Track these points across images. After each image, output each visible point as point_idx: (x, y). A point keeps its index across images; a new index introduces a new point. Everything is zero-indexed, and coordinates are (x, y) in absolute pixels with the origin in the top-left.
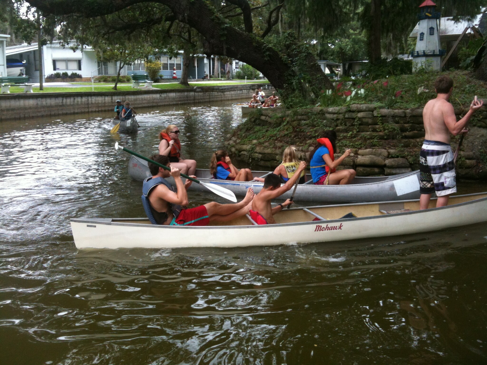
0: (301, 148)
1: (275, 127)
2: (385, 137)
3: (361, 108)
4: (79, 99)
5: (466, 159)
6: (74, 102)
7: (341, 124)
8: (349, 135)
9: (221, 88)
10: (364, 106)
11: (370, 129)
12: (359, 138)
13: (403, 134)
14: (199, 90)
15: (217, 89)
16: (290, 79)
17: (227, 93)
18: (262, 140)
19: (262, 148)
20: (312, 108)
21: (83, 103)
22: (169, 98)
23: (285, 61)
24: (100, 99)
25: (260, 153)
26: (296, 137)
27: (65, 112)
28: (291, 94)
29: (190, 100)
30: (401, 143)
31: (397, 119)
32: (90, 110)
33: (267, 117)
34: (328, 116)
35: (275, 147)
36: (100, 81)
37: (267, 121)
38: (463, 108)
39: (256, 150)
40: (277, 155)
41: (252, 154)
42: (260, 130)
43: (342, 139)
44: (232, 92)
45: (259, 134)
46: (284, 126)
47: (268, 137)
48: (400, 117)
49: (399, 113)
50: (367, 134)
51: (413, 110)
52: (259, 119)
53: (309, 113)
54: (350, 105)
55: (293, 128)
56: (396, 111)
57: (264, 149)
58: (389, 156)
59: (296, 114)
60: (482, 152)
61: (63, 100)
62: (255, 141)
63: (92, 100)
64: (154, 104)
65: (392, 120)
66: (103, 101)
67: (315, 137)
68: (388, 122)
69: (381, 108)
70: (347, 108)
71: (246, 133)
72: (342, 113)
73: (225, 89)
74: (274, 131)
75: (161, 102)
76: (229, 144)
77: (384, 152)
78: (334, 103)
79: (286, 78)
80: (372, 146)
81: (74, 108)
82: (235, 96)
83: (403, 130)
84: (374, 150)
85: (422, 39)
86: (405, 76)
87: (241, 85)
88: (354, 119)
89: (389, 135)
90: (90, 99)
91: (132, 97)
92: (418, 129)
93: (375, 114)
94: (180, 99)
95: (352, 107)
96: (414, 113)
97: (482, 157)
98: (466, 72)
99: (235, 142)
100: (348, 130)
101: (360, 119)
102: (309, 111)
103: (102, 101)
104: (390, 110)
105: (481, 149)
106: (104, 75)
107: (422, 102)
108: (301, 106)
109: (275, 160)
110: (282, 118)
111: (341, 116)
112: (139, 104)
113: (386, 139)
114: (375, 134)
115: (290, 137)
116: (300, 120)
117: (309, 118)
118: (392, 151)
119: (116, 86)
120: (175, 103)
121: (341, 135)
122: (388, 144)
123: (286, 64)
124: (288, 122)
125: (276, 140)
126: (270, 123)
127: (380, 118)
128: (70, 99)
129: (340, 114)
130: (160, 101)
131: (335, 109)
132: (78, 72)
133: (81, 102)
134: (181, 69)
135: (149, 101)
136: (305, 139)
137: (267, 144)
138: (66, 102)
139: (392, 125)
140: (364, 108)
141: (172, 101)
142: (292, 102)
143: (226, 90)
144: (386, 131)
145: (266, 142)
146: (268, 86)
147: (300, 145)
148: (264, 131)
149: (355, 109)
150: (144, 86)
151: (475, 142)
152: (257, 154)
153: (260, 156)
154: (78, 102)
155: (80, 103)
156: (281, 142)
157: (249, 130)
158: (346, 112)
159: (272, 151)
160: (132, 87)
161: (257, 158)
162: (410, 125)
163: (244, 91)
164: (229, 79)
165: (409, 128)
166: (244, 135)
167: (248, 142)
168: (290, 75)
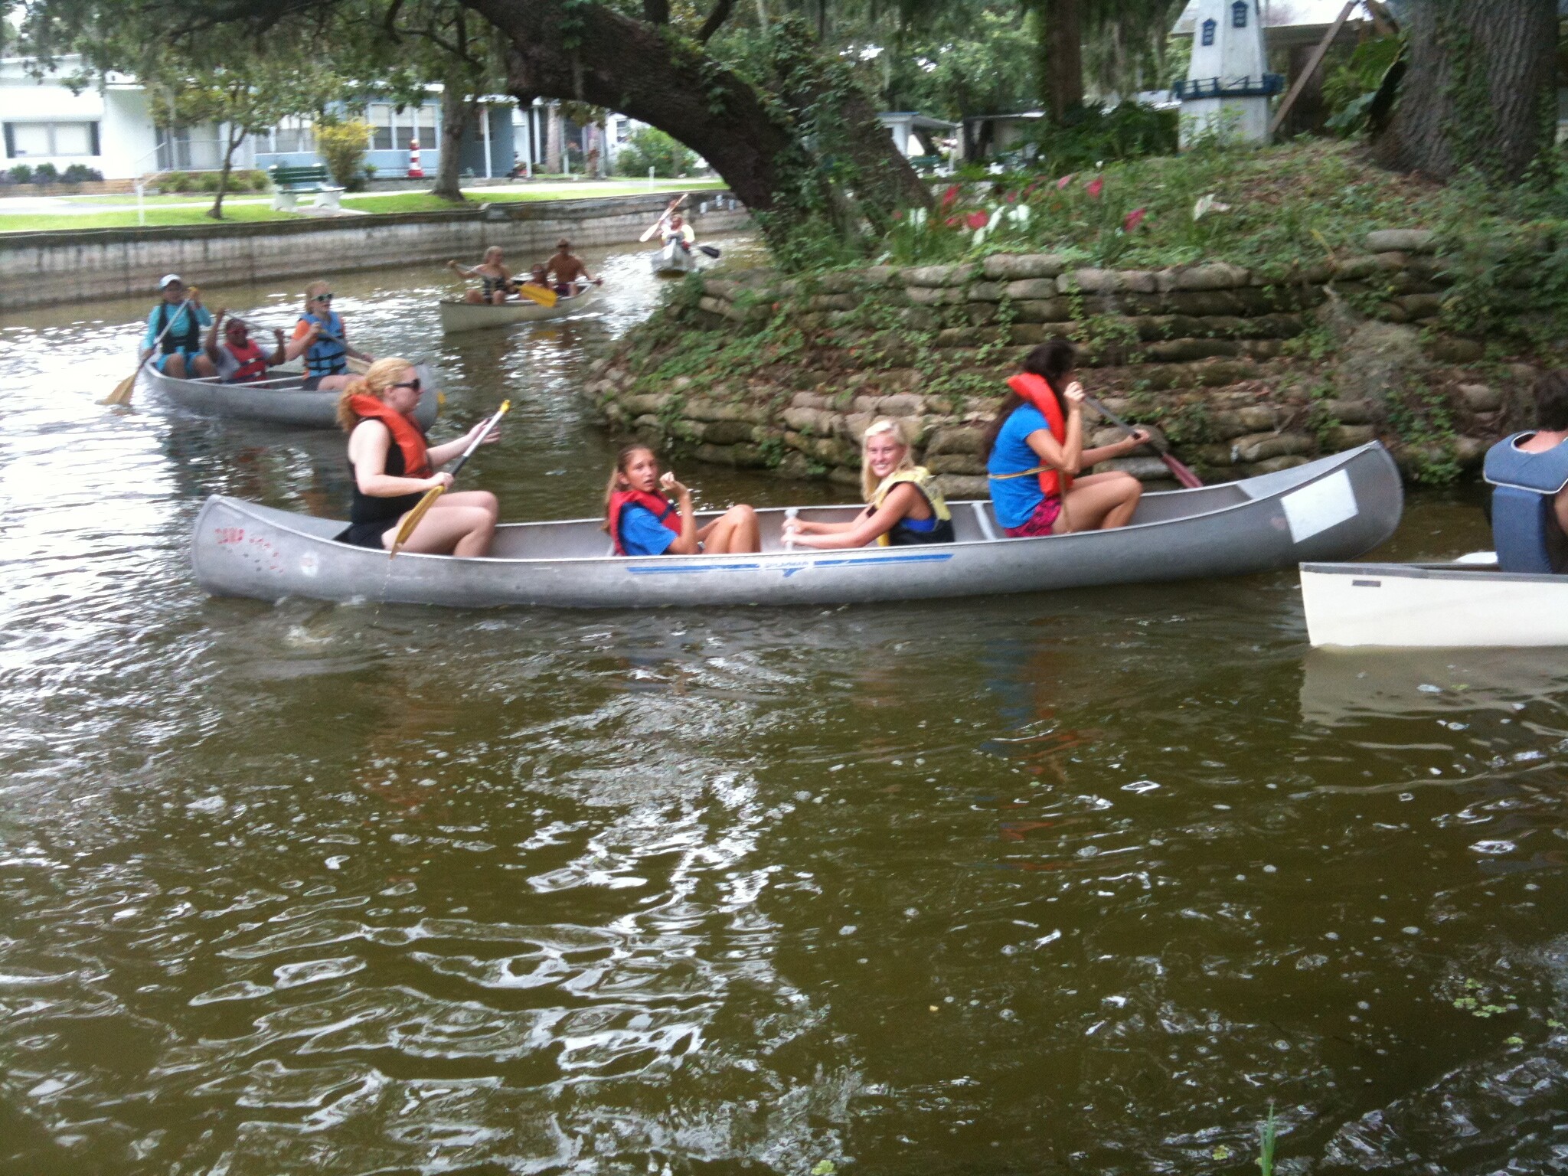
0: (829, 400)
1: (747, 334)
2: (1094, 360)
3: (1019, 268)
4: (94, 253)
5: (1344, 422)
6: (78, 261)
7: (956, 319)
8: (980, 356)
9: (569, 207)
10: (1027, 261)
11: (1046, 332)
12: (1012, 363)
13: (1151, 348)
14: (499, 213)
15: (556, 211)
16: (791, 177)
17: (589, 224)
18: (705, 378)
19: (706, 402)
20: (865, 270)
21: (109, 264)
22: (398, 244)
23: (776, 115)
24: (165, 251)
25: (699, 420)
26: (817, 366)
27: (47, 296)
28: (798, 223)
29: (468, 248)
30: (1144, 378)
31: (1129, 300)
32: (134, 287)
33: (722, 302)
34: (913, 293)
35: (749, 400)
36: (163, 192)
37: (721, 315)
38: (1335, 262)
39: (685, 411)
40: (754, 423)
41: (675, 424)
42: (698, 346)
43: (959, 369)
44: (609, 221)
45: (694, 357)
46: (777, 329)
47: (724, 368)
48: (1140, 293)
49: (1136, 280)
51: (1179, 270)
52: (696, 307)
53: (854, 284)
54: (985, 256)
55: (806, 334)
56: (1128, 275)
57: (711, 406)
59: (812, 288)
60: (1392, 400)
61: (40, 256)
62: (682, 382)
63: (137, 255)
64: (350, 264)
65: (1114, 304)
66: (178, 258)
67: (873, 364)
68: (1102, 311)
69: (1079, 264)
70: (973, 268)
71: (654, 355)
72: (957, 285)
73: (584, 210)
74: (745, 346)
75: (373, 256)
76: (598, 392)
78: (933, 252)
79: (780, 172)
81: (79, 284)
82: (619, 234)
83: (1149, 335)
85: (1208, 41)
86: (1156, 162)
87: (637, 198)
88: (996, 302)
89: (1104, 353)
90: (131, 250)
91: (274, 243)
92: (1197, 331)
93: (1063, 284)
94: (434, 246)
95: (988, 265)
96: (1183, 281)
97: (1392, 416)
98: (1346, 145)
99: (618, 383)
100: (979, 340)
101: (1015, 302)
102: (855, 278)
103: (172, 255)
104: (1107, 272)
105: (1388, 390)
106: (176, 170)
107: (1207, 243)
108: (828, 265)
109: (750, 441)
110: (769, 302)
111: (955, 295)
112: (296, 265)
113: (1095, 366)
115: (796, 365)
116: (828, 309)
117: (854, 302)
118: (1115, 403)
119: (218, 206)
120: (418, 258)
121: (957, 356)
122: (1102, 382)
123: (779, 128)
124: (788, 316)
125: (751, 375)
126: (731, 321)
127: (1078, 300)
128: (66, 252)
129: (951, 286)
130: (366, 252)
131: (935, 272)
132: (91, 163)
133: (104, 260)
134: (434, 147)
135: (331, 251)
136: (842, 372)
137: (721, 389)
138: (52, 264)
139: (1114, 322)
140: (1028, 266)
141: (409, 254)
142: (799, 251)
143: (587, 213)
144: (1097, 340)
145: (717, 382)
146: (725, 198)
147: (828, 389)
148: (713, 345)
149: (998, 270)
150: (311, 202)
151: (1371, 368)
152: (690, 424)
153: (701, 428)
154: (91, 260)
155: (97, 265)
156: (766, 380)
157: (665, 344)
158: (972, 280)
159: (739, 412)
160: (273, 208)
161: (693, 436)
162: (1172, 317)
163: (645, 215)
164: (595, 176)
165: (1166, 328)
166: (646, 361)
167: (660, 383)
168: (793, 162)
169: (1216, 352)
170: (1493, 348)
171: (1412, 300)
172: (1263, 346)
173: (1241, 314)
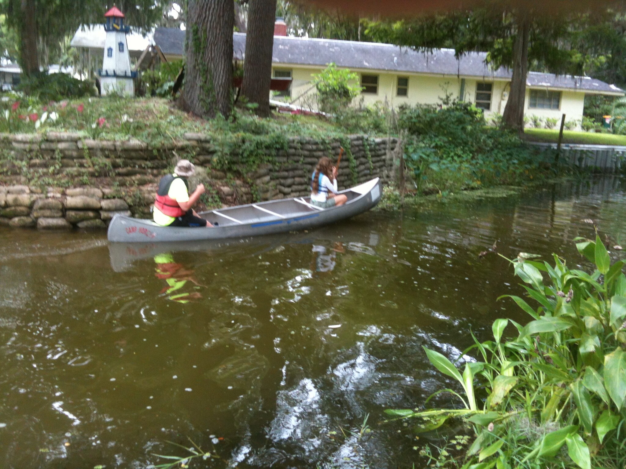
2: (96, 174)
3: (62, 138)
7: (37, 157)
8: (50, 171)
10: (64, 135)
11: (75, 163)
12: (64, 174)
13: (117, 171)
30: (116, 182)
31: (106, 152)
34: (16, 145)
38: (175, 143)
43: (42, 176)
48: (110, 150)
49: (108, 145)
50: (73, 170)
51: (123, 143)
54: (47, 133)
56: (105, 143)
58: (104, 197)
65: (101, 153)
68: (96, 156)
69: (85, 138)
70: (42, 136)
72: (36, 143)
77: (98, 192)
80: (82, 184)
83: (115, 166)
84: (86, 190)
85: (110, 55)
88: (53, 151)
89: (100, 172)
92: (132, 165)
93: (80, 145)
95: (49, 135)
96: (125, 147)
100: (48, 165)
101: (62, 151)
104: (96, 141)
107: (131, 133)
111: (36, 147)
113: (97, 177)
114: (83, 170)
118: (107, 191)
121: (40, 171)
122: (101, 183)
127: (87, 151)
129: (33, 143)
131: (25, 138)
139: (102, 160)
140: (66, 137)
144: (97, 167)
149: (53, 138)
158: (41, 142)
162: (123, 160)
165: (121, 163)
169: (140, 173)
170: (229, 175)
171: (202, 158)
172: (155, 171)
173: (146, 159)
